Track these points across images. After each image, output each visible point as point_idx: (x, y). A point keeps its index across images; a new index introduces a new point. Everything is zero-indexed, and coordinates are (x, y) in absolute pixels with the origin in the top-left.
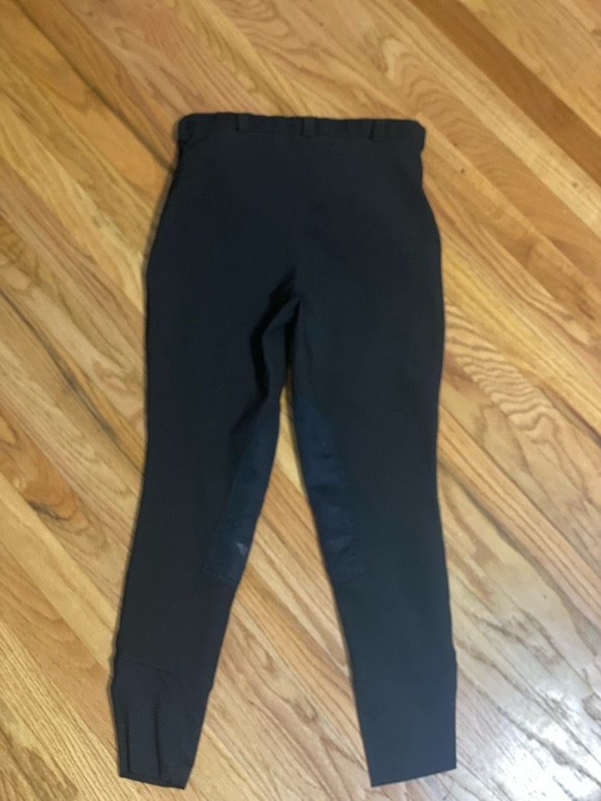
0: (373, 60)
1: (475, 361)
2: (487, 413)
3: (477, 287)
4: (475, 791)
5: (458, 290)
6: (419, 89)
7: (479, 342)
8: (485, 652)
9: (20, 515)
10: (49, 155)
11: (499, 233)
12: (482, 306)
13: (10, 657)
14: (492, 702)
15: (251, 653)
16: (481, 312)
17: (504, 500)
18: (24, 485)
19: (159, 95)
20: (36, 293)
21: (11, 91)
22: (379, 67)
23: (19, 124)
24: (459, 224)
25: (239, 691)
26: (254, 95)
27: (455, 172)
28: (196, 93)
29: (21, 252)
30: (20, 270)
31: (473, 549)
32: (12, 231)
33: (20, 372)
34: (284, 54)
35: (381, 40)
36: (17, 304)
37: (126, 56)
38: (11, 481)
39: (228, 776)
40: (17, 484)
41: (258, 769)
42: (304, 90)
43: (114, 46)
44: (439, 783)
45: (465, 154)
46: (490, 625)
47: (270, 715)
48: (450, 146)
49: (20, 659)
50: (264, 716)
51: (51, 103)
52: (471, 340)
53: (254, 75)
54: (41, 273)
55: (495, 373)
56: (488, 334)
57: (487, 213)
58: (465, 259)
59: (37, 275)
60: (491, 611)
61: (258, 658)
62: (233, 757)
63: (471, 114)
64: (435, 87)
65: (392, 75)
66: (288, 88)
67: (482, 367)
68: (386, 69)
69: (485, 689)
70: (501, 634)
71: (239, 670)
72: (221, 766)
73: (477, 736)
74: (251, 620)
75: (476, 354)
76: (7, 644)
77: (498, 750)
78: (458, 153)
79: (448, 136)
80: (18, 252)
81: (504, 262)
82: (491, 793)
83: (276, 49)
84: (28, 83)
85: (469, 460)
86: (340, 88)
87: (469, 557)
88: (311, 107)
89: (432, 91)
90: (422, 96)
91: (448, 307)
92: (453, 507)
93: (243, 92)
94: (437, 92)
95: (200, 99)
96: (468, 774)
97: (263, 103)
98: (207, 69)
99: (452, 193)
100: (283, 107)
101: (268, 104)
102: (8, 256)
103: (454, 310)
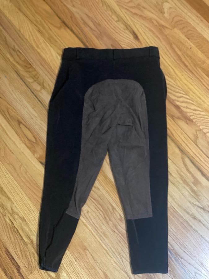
0: (159, 10)
1: (194, 115)
2: (198, 133)
3: (195, 89)
4: (192, 265)
5: (189, 90)
6: (176, 19)
7: (196, 108)
8: (196, 216)
9: (37, 166)
10: (48, 44)
11: (203, 70)
12: (197, 95)
13: (33, 214)
14: (199, 234)
15: (115, 215)
16: (196, 97)
17: (204, 163)
18: (38, 156)
19: (85, 23)
20: (43, 91)
21: (34, 22)
22: (162, 12)
23: (38, 34)
24: (189, 66)
25: (110, 227)
26: (118, 22)
27: (188, 48)
28: (98, 23)
29: (38, 77)
30: (38, 83)
31: (193, 180)
32: (35, 70)
33: (37, 118)
34: (128, 8)
35: (162, 3)
36: (36, 95)
37: (74, 10)
38: (34, 155)
39: (106, 256)
40: (36, 155)
41: (117, 254)
42: (136, 21)
43: (70, 7)
44: (180, 261)
45: (191, 42)
46: (199, 207)
47: (121, 235)
48: (187, 39)
49: (36, 214)
50: (119, 236)
51: (49, 27)
52: (193, 107)
53: (118, 16)
54: (45, 84)
55: (201, 119)
56: (199, 105)
57: (199, 63)
58: (191, 79)
59: (43, 85)
60: (199, 202)
61: (117, 216)
62: (108, 250)
63: (194, 28)
64: (181, 19)
65: (166, 15)
66: (130, 21)
67: (196, 117)
68: (164, 13)
69: (196, 229)
70: (202, 210)
71: (110, 220)
72: (104, 252)
74: (114, 203)
75: (194, 112)
76: (32, 210)
77: (201, 250)
78: (189, 41)
79: (185, 36)
80: (37, 77)
81: (204, 79)
82: (198, 265)
83: (126, 7)
84: (41, 20)
85: (192, 149)
86: (148, 19)
87: (191, 183)
88: (137, 26)
89: (180, 20)
90: (176, 22)
91: (184, 96)
92: (185, 165)
93: (114, 22)
94: (182, 20)
95: (99, 25)
96: (190, 258)
97: (121, 26)
98: (101, 14)
99: (187, 56)
100: (128, 27)
101: (123, 26)
102: (33, 79)
103: (187, 97)
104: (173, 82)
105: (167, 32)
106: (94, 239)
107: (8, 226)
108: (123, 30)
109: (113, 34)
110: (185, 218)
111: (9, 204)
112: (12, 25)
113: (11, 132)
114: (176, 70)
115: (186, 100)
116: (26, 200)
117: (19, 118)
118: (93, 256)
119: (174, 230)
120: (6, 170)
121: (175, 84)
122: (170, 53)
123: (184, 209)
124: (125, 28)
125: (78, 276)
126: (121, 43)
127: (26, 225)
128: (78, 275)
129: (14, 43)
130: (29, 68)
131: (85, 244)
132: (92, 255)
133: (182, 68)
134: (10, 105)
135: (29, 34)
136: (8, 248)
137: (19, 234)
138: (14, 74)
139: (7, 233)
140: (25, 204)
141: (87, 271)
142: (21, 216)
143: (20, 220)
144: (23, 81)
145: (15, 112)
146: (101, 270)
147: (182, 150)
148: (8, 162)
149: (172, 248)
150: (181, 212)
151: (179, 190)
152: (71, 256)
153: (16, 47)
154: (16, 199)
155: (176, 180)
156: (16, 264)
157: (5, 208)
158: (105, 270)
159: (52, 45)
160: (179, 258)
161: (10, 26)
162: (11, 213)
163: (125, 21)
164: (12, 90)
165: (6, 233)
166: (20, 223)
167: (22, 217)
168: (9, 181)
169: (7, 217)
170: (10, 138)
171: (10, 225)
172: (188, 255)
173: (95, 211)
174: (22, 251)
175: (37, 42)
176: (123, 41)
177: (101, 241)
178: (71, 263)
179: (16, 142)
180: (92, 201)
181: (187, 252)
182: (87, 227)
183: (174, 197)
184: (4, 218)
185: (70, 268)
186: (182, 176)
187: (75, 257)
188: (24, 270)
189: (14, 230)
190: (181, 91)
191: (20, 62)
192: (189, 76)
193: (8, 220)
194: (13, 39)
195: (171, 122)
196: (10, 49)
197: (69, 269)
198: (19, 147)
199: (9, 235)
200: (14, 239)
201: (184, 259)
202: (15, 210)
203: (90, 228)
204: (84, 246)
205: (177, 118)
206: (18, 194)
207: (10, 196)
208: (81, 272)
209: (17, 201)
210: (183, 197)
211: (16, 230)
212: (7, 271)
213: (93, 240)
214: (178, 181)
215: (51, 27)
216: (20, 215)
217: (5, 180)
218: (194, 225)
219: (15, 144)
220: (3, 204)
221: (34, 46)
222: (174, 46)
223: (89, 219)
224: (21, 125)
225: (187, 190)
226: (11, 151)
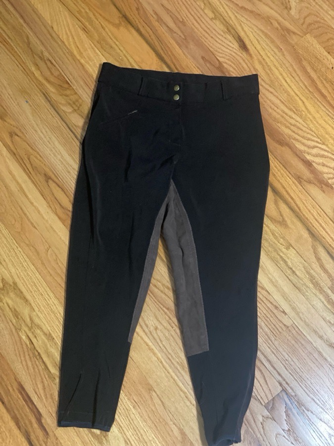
0: (282, 4)
4: (326, 422)
5: (327, 136)
6: (308, 20)
10: (98, 51)
19: (160, 20)
21: (78, 15)
22: (286, 8)
23: (81, 33)
26: (214, 21)
27: (328, 68)
28: (181, 20)
29: (80, 105)
30: (80, 115)
31: (330, 284)
32: (76, 93)
39: (184, 402)
42: (242, 19)
44: (305, 415)
48: (326, 54)
51: (100, 23)
53: (214, 10)
62: (187, 392)
64: (319, 19)
65: (293, 12)
66: (233, 17)
68: (290, 9)
73: (328, 390)
78: (329, 57)
79: (324, 48)
84: (88, 11)
85: (329, 233)
86: (263, 18)
87: (327, 288)
88: (246, 29)
89: (317, 22)
90: (310, 24)
91: (320, 146)
92: (319, 259)
93: (208, 19)
94: (320, 22)
95: (183, 23)
96: (322, 411)
97: (219, 26)
98: (188, 7)
99: (325, 80)
100: (230, 29)
101: (222, 27)
102: (73, 107)
103: (324, 147)
104: (303, 123)
105: (294, 40)
106: (164, 372)
107: (24, 347)
108: (222, 33)
109: (206, 40)
110: (315, 346)
111: (27, 311)
112: (39, 17)
113: (33, 194)
114: (307, 104)
115: (323, 153)
116: (55, 305)
117: (47, 170)
118: (162, 402)
119: (297, 364)
120: (23, 254)
121: (306, 125)
122: (298, 75)
123: (314, 330)
124: (226, 30)
125: (137, 434)
126: (219, 54)
127: (54, 347)
128: (138, 432)
129: (41, 48)
130: (66, 89)
131: (151, 382)
132: (160, 400)
133: (318, 100)
134: (33, 148)
135: (67, 34)
136: (23, 383)
137: (41, 360)
138: (41, 98)
139: (23, 358)
140: (53, 312)
141: (153, 426)
142: (45, 332)
143: (44, 338)
144: (55, 109)
145: (40, 161)
146: (176, 425)
147: (313, 233)
148: (28, 243)
149: (293, 394)
150: (310, 335)
151: (307, 299)
152: (126, 399)
153: (46, 54)
154: (38, 304)
155: (303, 283)
156: (35, 410)
157: (19, 317)
158: (183, 426)
159: (104, 53)
160: (304, 410)
161: (37, 19)
162: (30, 325)
163: (225, 18)
164: (37, 125)
165: (20, 358)
166: (44, 342)
167: (48, 333)
168: (27, 273)
169: (23, 332)
170: (32, 203)
171: (27, 346)
172: (319, 405)
173: (169, 327)
174: (45, 388)
175: (79, 47)
176: (221, 51)
177: (176, 378)
178: (126, 411)
179: (41, 209)
180: (164, 311)
181: (318, 402)
182: (154, 354)
183: (298, 310)
184: (18, 333)
185: (125, 420)
186: (312, 277)
187: (133, 402)
188: (47, 419)
189: (34, 354)
190: (315, 137)
191: (52, 79)
192: (329, 114)
193: (24, 337)
194: (41, 41)
195: (297, 188)
196: (35, 56)
197: (123, 422)
198: (45, 217)
199: (26, 361)
200: (34, 368)
201: (312, 412)
202: (36, 320)
203: (159, 355)
204: (149, 384)
205: (306, 182)
206: (42, 295)
207: (28, 297)
208: (142, 426)
209: (39, 306)
210: (313, 311)
211: (37, 354)
212: (21, 420)
213: (164, 375)
214: (305, 284)
215: (104, 23)
216: (44, 328)
217: (22, 271)
218: (329, 356)
219: (39, 212)
220: (17, 309)
221: (75, 53)
222: (305, 63)
223: (158, 340)
224: (50, 182)
225: (320, 299)
226: (32, 224)
